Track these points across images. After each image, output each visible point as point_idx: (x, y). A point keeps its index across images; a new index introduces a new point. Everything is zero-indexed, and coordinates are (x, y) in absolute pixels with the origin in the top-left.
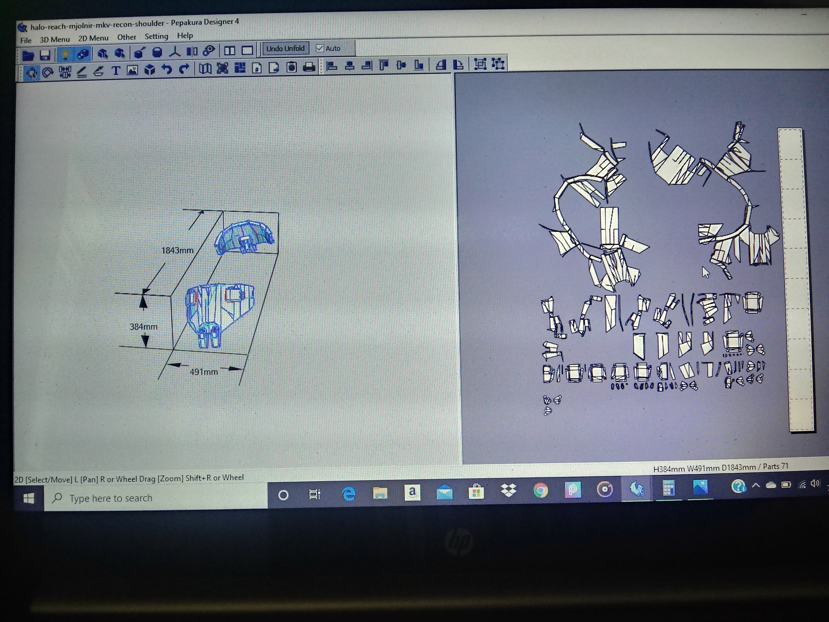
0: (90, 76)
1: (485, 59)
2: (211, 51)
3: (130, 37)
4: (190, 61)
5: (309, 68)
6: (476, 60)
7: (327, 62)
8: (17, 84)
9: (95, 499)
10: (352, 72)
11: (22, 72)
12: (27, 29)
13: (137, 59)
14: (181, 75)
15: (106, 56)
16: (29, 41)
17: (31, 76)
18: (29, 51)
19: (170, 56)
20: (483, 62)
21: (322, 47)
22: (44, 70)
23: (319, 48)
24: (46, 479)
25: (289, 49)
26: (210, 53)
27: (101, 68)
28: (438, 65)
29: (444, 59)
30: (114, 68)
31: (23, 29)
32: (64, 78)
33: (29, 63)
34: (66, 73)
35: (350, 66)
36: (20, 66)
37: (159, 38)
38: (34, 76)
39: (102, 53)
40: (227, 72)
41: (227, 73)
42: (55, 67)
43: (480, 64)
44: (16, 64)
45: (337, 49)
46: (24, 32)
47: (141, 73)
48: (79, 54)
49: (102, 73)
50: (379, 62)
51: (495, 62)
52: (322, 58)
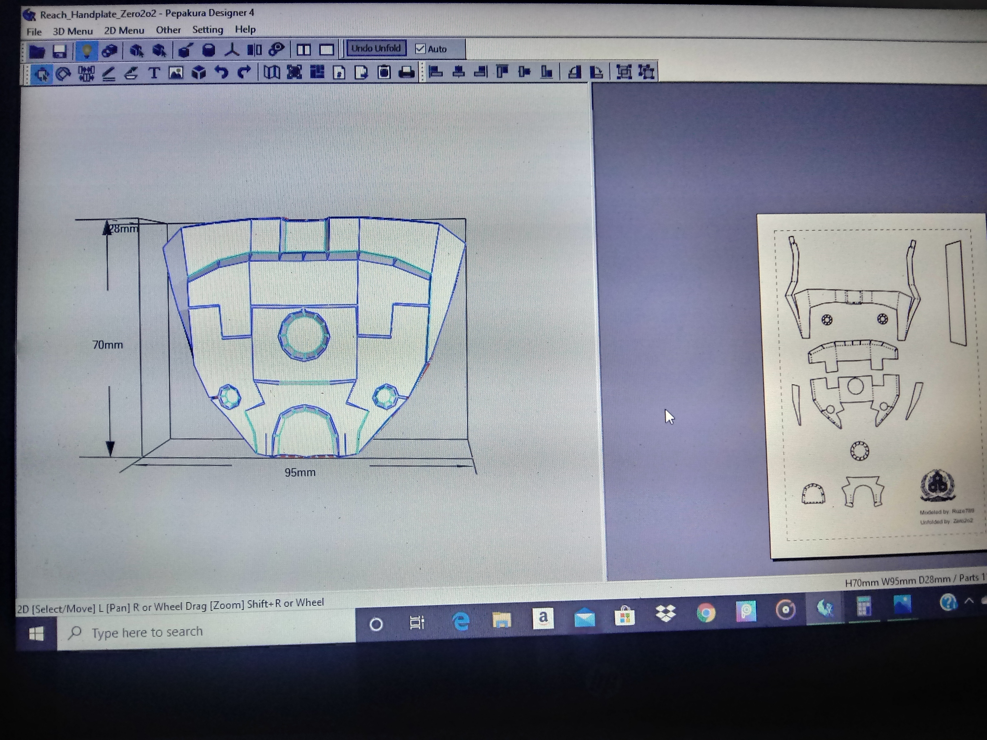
0: (120, 79)
1: (630, 66)
2: (279, 50)
3: (173, 30)
4: (252, 61)
5: (406, 74)
6: (618, 66)
7: (429, 66)
8: (22, 88)
9: (126, 633)
10: (462, 79)
11: (29, 73)
12: (35, 17)
13: (181, 58)
14: (240, 80)
16: (38, 33)
17: (40, 79)
18: (39, 45)
19: (226, 55)
20: (627, 70)
22: (58, 69)
24: (60, 608)
25: (381, 49)
27: (134, 69)
28: (571, 71)
29: (578, 64)
30: (152, 70)
31: (31, 16)
32: (84, 81)
33: (39, 62)
34: (88, 76)
35: (459, 72)
36: (26, 65)
38: (45, 78)
41: (301, 78)
42: (74, 67)
43: (625, 72)
44: (21, 62)
45: (442, 50)
46: (32, 20)
47: (188, 77)
49: (136, 76)
51: (642, 69)
52: (424, 62)
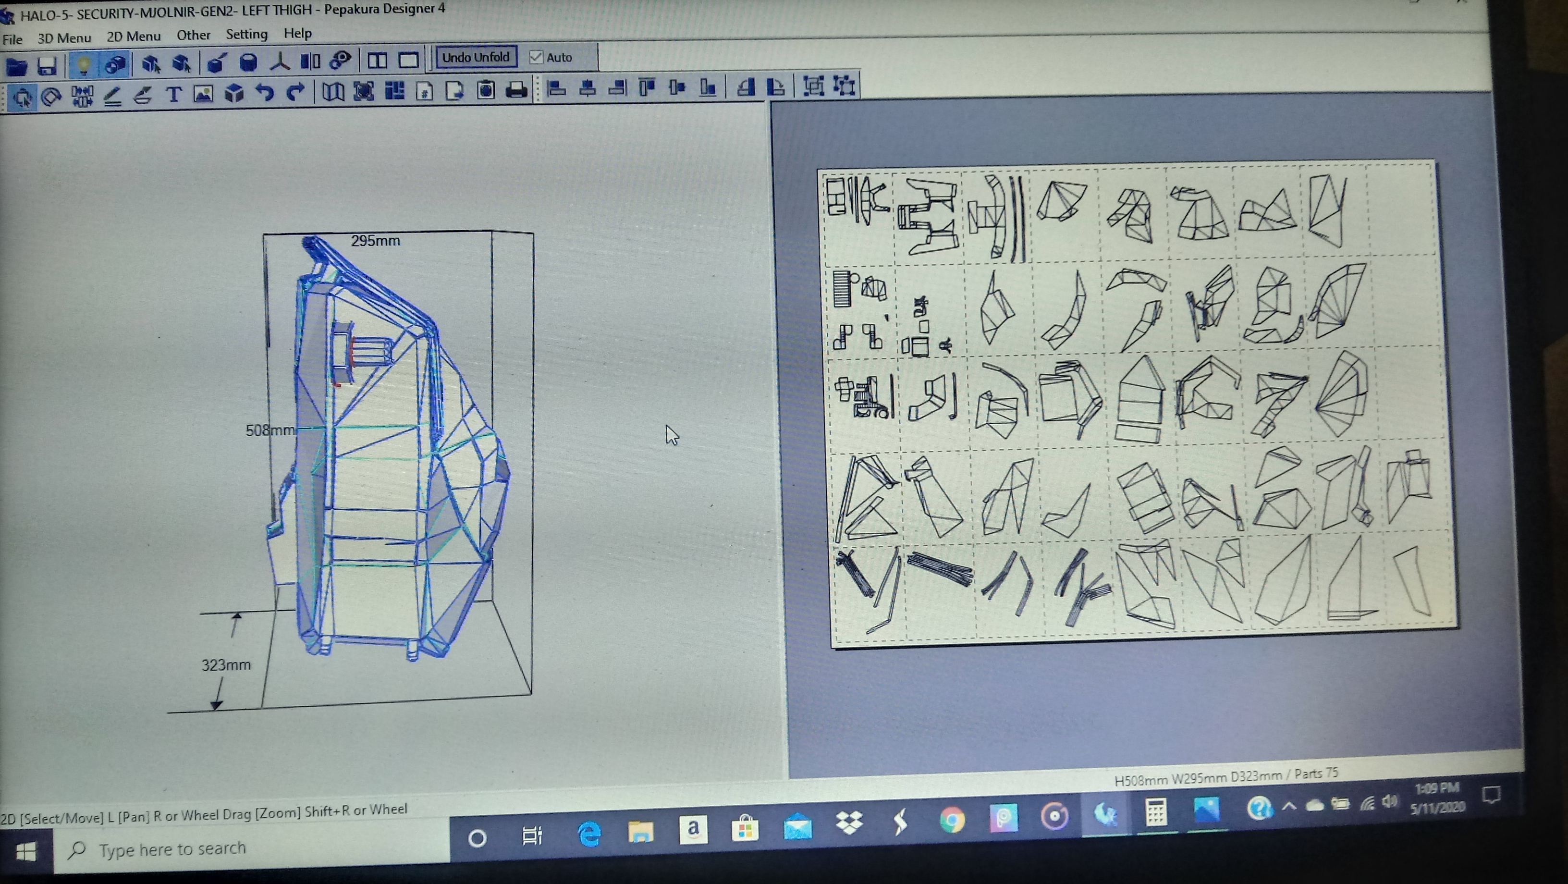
15: (158, 69)
21: (541, 54)
23: (534, 57)
26: (343, 64)
37: (251, 38)
39: (151, 63)
40: (372, 99)
48: (109, 65)
50: (638, 81)
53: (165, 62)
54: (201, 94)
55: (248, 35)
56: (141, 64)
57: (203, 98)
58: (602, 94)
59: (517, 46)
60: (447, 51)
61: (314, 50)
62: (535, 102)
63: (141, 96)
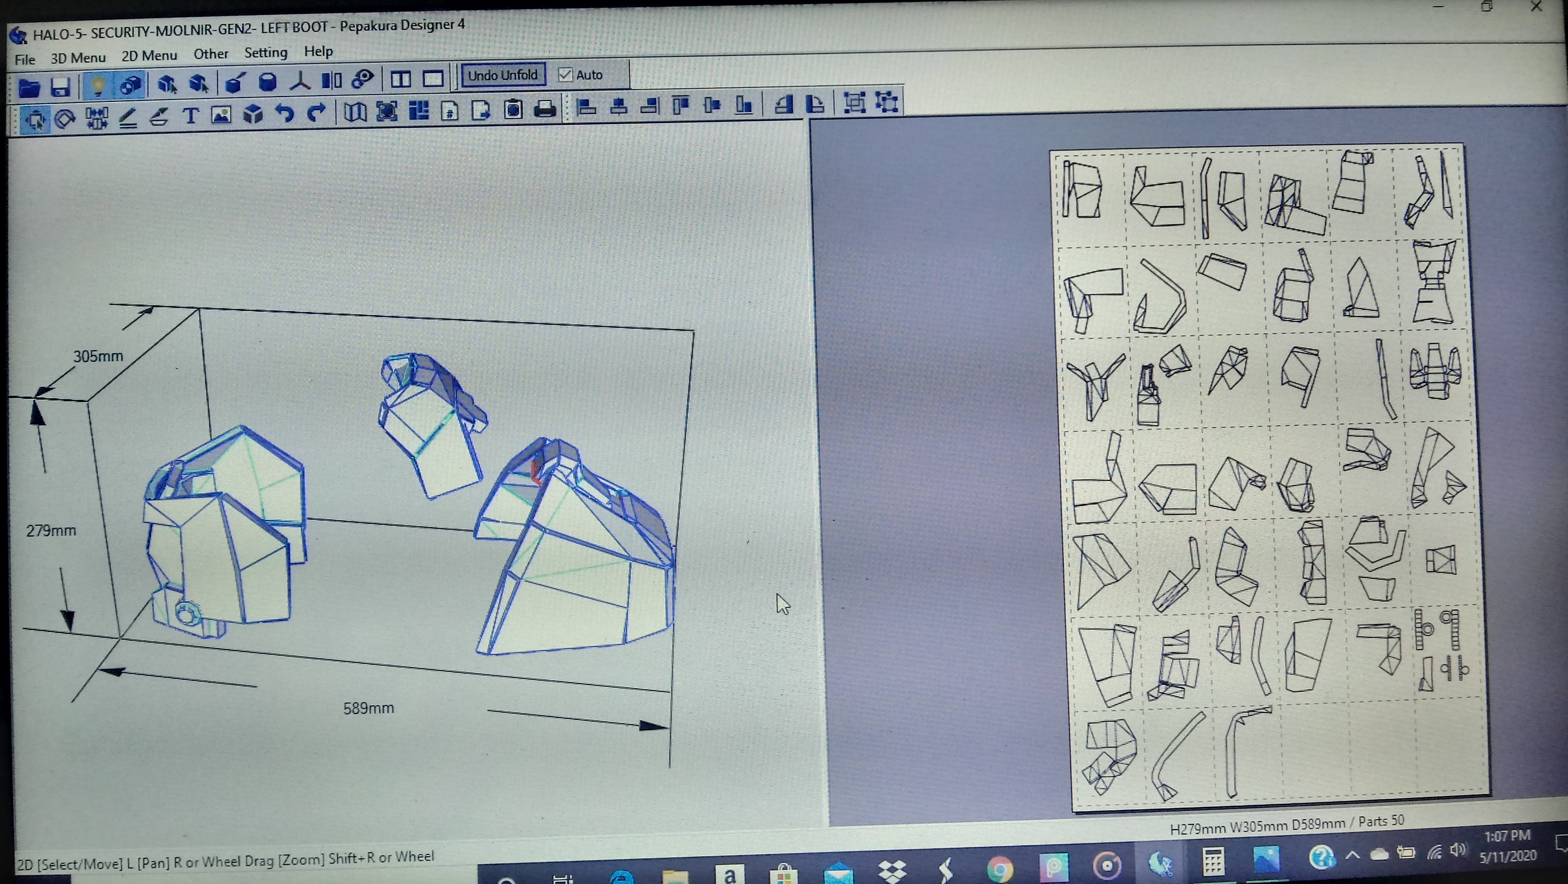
15: (174, 89)
21: (570, 72)
23: (564, 75)
26: (365, 83)
37: (270, 56)
39: (167, 84)
40: (395, 119)
48: (124, 85)
50: (671, 99)
53: (182, 81)
54: (219, 115)
55: (268, 54)
56: (157, 86)
57: (220, 119)
58: (634, 113)
59: (545, 63)
60: (472, 69)
61: (337, 69)
62: (565, 121)
63: (158, 118)
